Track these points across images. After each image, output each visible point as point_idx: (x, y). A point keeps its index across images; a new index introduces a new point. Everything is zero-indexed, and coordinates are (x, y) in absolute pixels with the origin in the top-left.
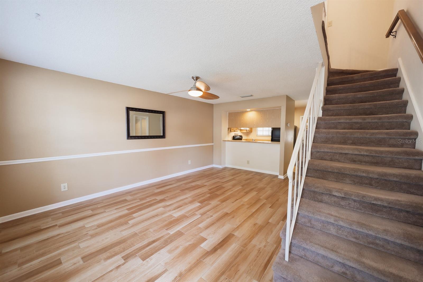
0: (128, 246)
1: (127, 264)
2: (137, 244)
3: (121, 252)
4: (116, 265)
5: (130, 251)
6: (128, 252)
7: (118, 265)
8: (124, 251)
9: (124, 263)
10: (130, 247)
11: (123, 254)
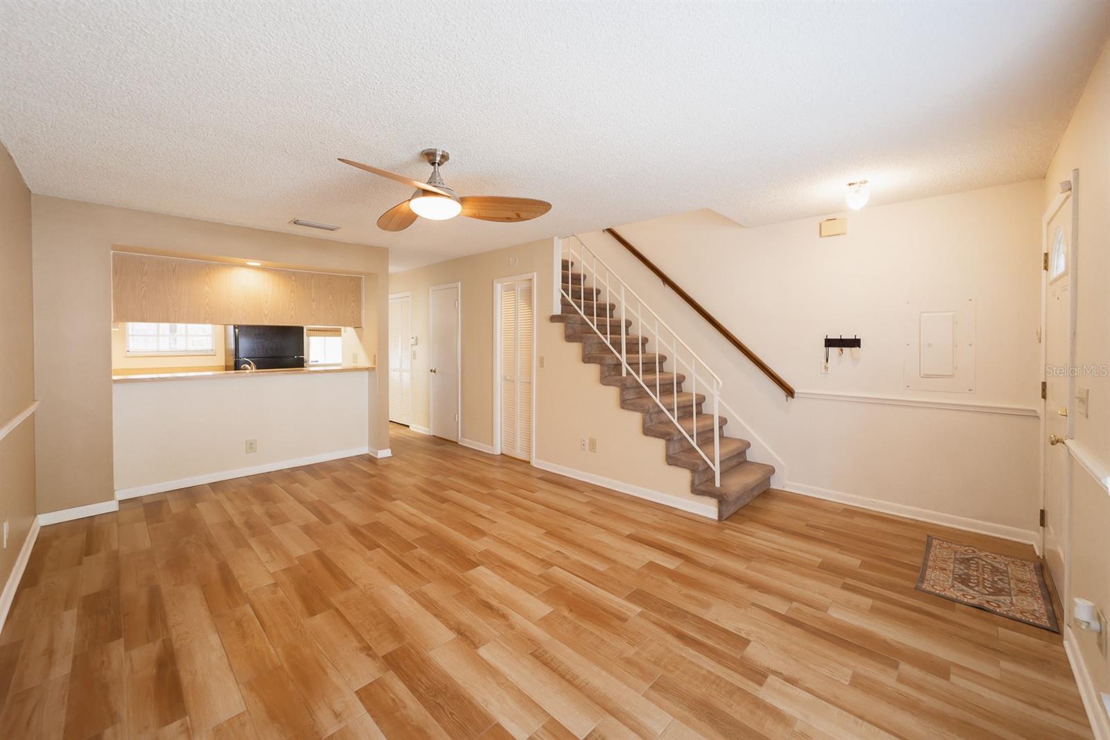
0: (717, 686)
1: (774, 667)
2: (703, 668)
3: (746, 694)
4: (789, 688)
5: (735, 675)
6: (739, 677)
7: (787, 683)
8: (739, 688)
9: (775, 673)
10: (718, 681)
11: (749, 686)
